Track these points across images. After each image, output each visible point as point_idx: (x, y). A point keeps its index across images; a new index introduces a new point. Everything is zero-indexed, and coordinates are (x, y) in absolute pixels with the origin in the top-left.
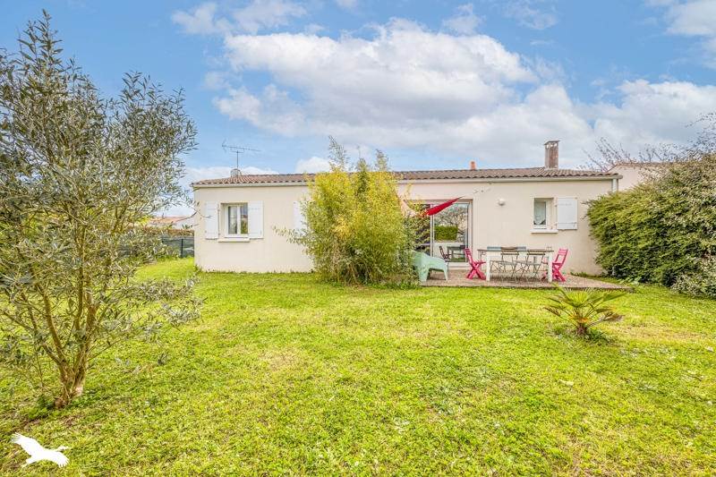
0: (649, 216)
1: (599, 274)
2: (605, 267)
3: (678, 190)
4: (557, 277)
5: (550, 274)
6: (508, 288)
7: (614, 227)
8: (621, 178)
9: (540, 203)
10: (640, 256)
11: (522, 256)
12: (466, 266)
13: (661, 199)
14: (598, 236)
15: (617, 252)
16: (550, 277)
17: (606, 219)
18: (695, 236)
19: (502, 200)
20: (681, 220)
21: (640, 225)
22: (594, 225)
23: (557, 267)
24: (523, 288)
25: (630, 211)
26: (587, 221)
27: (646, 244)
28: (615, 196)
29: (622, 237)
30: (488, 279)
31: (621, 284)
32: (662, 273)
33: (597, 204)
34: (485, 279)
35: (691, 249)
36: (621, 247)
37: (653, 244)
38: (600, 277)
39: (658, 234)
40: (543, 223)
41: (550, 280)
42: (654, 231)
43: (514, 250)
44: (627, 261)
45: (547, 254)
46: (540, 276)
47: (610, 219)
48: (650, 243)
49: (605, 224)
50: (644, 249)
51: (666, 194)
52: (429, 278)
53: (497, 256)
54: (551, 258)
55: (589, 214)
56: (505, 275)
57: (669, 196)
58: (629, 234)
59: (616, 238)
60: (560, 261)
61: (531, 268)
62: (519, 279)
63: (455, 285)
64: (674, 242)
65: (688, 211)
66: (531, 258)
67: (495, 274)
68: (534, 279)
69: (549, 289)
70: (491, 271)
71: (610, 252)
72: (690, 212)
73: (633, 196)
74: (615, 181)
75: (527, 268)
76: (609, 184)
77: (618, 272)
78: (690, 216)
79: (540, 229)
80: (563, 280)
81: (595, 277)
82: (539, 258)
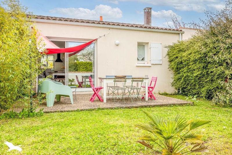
0: (200, 56)
1: (173, 93)
2: (176, 88)
3: (215, 39)
4: (151, 97)
5: (147, 95)
6: (118, 108)
7: (181, 63)
8: (184, 33)
9: (141, 45)
10: (194, 81)
11: (129, 82)
12: (90, 91)
13: (206, 45)
14: (173, 68)
15: (183, 78)
16: (147, 97)
17: (177, 57)
18: (222, 68)
19: (117, 42)
20: (216, 58)
21: (195, 61)
22: (171, 61)
23: (151, 89)
24: (129, 108)
25: (190, 52)
26: (167, 59)
27: (198, 73)
28: (182, 43)
29: (185, 69)
30: (105, 101)
31: (186, 100)
32: (205, 91)
33: (172, 48)
34: (102, 101)
35: (220, 76)
36: (185, 75)
37: (201, 74)
38: (174, 94)
39: (203, 67)
40: (143, 59)
41: (147, 99)
42: (202, 65)
43: (124, 78)
44: (188, 84)
45: (145, 81)
46: (140, 96)
47: (179, 58)
48: (199, 73)
49: (177, 60)
50: (197, 76)
51: (208, 41)
52: (56, 103)
53: (111, 82)
54: (147, 83)
55: (168, 54)
56: (118, 97)
57: (210, 43)
58: (190, 67)
59: (182, 70)
60: (152, 86)
61: (135, 90)
62: (127, 99)
63: (76, 109)
64: (211, 72)
65: (219, 52)
66: (135, 84)
67: (111, 97)
68: (136, 100)
69: (146, 107)
70: (108, 94)
71: (179, 79)
72: (221, 53)
73: (191, 42)
74: (180, 34)
75: (132, 91)
76: (177, 36)
77: (183, 91)
78: (220, 56)
79: (141, 63)
80: (155, 99)
81: (171, 95)
82: (140, 83)
